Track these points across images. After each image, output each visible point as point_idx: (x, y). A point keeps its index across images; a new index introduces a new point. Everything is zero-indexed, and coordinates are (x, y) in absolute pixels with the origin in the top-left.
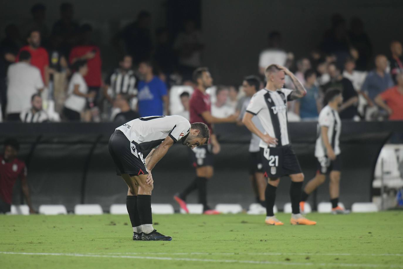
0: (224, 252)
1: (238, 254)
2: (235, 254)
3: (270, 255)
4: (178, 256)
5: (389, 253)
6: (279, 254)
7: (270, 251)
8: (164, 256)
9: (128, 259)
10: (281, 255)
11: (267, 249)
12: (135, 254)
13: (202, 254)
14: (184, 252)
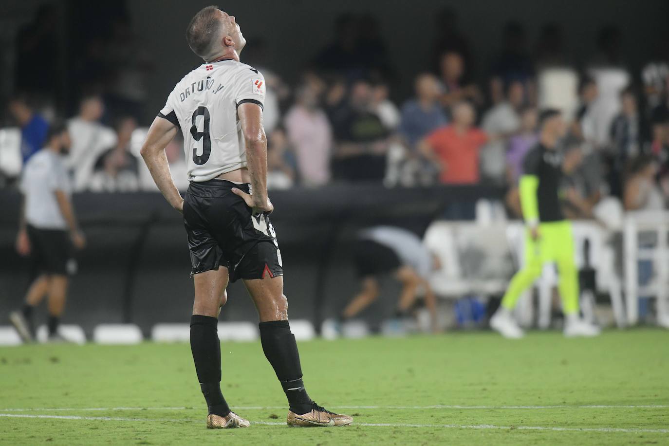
0: (168, 406)
1: (191, 408)
2: (187, 408)
3: (244, 410)
4: (91, 414)
5: (443, 404)
6: (260, 408)
7: (245, 403)
8: (68, 414)
9: (8, 419)
10: (263, 409)
11: (239, 400)
12: (19, 410)
13: (131, 409)
14: (102, 407)
